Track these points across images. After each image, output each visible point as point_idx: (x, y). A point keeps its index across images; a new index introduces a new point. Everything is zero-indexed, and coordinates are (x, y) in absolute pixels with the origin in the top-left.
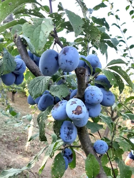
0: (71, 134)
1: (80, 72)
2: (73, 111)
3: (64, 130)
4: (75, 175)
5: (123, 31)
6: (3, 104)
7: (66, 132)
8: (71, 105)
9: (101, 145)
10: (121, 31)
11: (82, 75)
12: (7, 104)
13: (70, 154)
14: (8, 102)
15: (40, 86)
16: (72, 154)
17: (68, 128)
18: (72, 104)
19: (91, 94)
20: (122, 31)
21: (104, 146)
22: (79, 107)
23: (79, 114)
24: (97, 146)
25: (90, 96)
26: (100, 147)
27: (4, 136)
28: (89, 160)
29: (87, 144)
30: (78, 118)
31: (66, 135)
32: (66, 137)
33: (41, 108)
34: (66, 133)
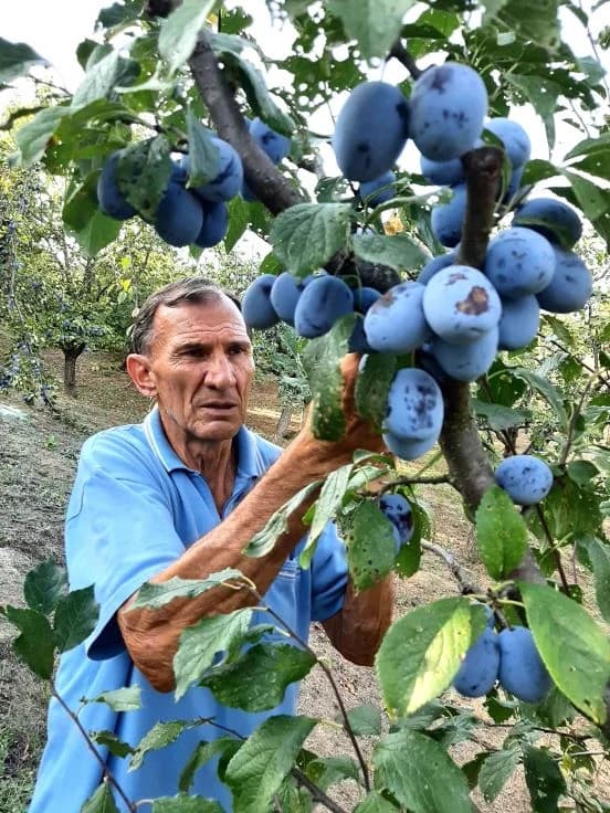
0: (430, 408)
1: (481, 163)
2: (458, 305)
3: (405, 395)
4: (353, 691)
5: (600, 35)
6: (30, 402)
7: (412, 401)
8: (447, 284)
9: (528, 469)
10: (589, 35)
11: (491, 172)
12: (46, 400)
13: (404, 512)
14: (50, 394)
15: (313, 236)
16: (409, 514)
17: (421, 389)
18: (451, 283)
19: (514, 253)
20: (595, 37)
21: (539, 472)
22: (477, 290)
23: (478, 313)
24: (510, 474)
25: (511, 262)
26: (524, 472)
27: (46, 534)
28: (491, 509)
29: (475, 464)
30: (474, 329)
31: (413, 414)
32: (414, 421)
33: (310, 328)
34: (411, 405)
